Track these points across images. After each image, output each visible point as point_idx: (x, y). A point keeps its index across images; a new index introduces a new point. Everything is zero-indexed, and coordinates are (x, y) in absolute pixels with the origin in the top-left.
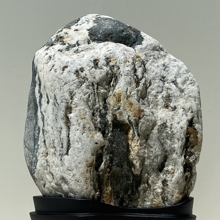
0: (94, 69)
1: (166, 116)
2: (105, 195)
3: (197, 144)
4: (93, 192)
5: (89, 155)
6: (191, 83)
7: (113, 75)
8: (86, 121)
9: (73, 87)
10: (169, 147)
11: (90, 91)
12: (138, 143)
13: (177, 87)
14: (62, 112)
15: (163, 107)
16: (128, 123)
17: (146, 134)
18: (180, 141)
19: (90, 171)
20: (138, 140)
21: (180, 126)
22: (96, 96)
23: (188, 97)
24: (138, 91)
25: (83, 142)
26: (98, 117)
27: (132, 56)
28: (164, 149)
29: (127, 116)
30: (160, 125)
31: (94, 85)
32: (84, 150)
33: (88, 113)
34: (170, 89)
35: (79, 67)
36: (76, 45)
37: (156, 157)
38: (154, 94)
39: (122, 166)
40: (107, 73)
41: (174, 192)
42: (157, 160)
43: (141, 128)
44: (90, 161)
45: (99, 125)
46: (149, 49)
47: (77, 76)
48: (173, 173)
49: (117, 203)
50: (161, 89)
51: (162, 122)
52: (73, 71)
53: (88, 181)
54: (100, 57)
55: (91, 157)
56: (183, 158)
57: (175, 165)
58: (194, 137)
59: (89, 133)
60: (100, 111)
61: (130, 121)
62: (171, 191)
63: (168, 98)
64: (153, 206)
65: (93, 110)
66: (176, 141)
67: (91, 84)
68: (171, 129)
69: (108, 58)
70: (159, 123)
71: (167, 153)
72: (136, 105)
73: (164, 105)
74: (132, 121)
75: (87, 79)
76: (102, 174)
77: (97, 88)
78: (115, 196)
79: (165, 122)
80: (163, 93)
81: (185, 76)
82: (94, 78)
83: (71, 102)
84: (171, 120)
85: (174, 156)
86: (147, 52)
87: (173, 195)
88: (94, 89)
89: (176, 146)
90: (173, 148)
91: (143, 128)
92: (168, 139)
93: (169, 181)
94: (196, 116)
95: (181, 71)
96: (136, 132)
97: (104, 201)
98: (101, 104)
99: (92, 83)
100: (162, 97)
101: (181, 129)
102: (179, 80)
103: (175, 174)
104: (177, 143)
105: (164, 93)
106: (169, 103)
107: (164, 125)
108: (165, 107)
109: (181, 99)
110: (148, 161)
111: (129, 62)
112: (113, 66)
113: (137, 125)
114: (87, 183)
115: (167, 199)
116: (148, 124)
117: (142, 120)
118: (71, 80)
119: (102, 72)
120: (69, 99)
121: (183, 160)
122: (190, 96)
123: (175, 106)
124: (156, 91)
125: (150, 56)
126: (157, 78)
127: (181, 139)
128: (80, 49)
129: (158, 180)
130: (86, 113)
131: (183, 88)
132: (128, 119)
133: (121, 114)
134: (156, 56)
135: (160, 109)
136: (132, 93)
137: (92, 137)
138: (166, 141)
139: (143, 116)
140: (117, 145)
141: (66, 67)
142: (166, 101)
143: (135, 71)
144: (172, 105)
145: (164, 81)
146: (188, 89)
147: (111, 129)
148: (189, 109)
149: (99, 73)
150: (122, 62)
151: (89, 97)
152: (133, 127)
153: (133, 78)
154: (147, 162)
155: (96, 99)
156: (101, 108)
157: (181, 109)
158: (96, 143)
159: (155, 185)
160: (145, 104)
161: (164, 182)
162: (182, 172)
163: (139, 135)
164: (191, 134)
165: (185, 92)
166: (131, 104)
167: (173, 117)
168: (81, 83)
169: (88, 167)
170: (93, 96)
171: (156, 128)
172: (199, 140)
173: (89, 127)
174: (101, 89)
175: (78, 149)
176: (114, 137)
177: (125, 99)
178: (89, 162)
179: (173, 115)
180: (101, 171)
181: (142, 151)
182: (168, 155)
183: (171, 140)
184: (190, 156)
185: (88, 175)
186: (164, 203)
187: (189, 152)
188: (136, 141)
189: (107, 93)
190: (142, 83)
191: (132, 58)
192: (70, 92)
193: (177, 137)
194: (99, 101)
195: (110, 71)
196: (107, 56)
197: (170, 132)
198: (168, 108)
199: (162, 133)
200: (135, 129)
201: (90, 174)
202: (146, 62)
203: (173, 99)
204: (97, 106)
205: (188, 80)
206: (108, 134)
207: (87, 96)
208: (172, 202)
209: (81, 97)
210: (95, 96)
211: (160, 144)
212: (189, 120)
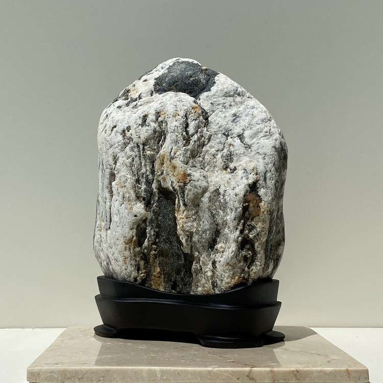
0: (140, 127)
1: (220, 180)
2: (153, 277)
3: (258, 215)
4: (134, 274)
5: (127, 230)
6: (265, 136)
7: (161, 132)
8: (126, 189)
9: (117, 150)
10: (222, 219)
11: (134, 153)
12: (184, 215)
13: (242, 142)
14: (106, 180)
15: (220, 169)
16: (172, 190)
17: (196, 203)
18: (234, 212)
19: (129, 248)
20: (184, 211)
21: (234, 193)
22: (142, 159)
23: (255, 154)
24: (186, 150)
25: (121, 215)
26: (143, 184)
27: (186, 108)
28: (215, 222)
29: (170, 182)
30: (213, 192)
31: (139, 146)
32: (122, 224)
33: (129, 181)
34: (232, 145)
35: (126, 126)
36: (138, 99)
37: (204, 231)
38: (213, 153)
39: (171, 243)
40: (154, 130)
41: (223, 276)
42: (206, 235)
43: (188, 196)
44: (129, 236)
45: (143, 194)
46: (219, 96)
47: (124, 136)
48: (223, 252)
49: (168, 287)
50: (223, 146)
51: (215, 188)
52: (120, 131)
53: (128, 261)
54: (151, 111)
55: (129, 232)
56: (238, 233)
57: (226, 242)
58: (254, 206)
59: (128, 204)
60: (147, 176)
61: (173, 188)
62: (220, 275)
63: (230, 157)
64: (204, 293)
65: (138, 176)
66: (229, 211)
67: (135, 145)
68: (224, 197)
69: (158, 113)
70: (212, 189)
71: (219, 228)
72: (180, 168)
73: (223, 166)
74: (176, 187)
75: (132, 140)
76: (148, 252)
77: (144, 149)
78: (166, 279)
79: (218, 188)
80: (223, 151)
81: (258, 126)
82: (139, 137)
83: (114, 167)
84: (226, 185)
85: (226, 230)
86: (215, 100)
87: (222, 280)
88: (139, 152)
89: (228, 217)
90: (225, 221)
91: (191, 196)
92: (221, 210)
93: (217, 263)
94: (262, 179)
95: (254, 121)
96: (181, 202)
97: (151, 284)
98: (148, 168)
99: (137, 144)
100: (222, 155)
101: (235, 196)
102: (247, 133)
103: (225, 253)
104: (230, 214)
105: (225, 150)
106: (230, 164)
107: (217, 192)
108: (224, 169)
109: (244, 158)
110: (197, 237)
111: (178, 115)
112: (162, 122)
113: (183, 192)
114: (126, 263)
115: (216, 284)
116: (195, 191)
117: (188, 187)
118: (116, 141)
119: (148, 130)
120: (112, 164)
121: (236, 236)
122: (258, 153)
123: (235, 167)
124: (216, 149)
125: (219, 105)
126: (221, 132)
127: (234, 210)
128: (139, 104)
129: (209, 261)
130: (127, 180)
131: (249, 143)
132: (172, 185)
133: (164, 179)
134: (227, 104)
135: (218, 171)
136: (178, 153)
137: (131, 208)
138: (218, 212)
139: (190, 181)
140: (163, 217)
141: (115, 127)
142: (226, 161)
143: (187, 125)
144: (232, 166)
145: (227, 136)
146: (258, 143)
147: (157, 198)
148: (253, 170)
149: (145, 131)
150: (171, 116)
151: (133, 161)
152: (178, 196)
153: (180, 135)
154: (195, 238)
155: (141, 163)
156: (148, 173)
157: (242, 170)
158: (136, 216)
159: (206, 266)
160: (195, 167)
161: (214, 263)
162: (234, 251)
163: (185, 205)
164: (250, 202)
165: (252, 148)
166: (174, 167)
167: (230, 181)
168: (126, 145)
169: (127, 244)
170: (137, 160)
171: (207, 195)
172: (262, 209)
173: (129, 197)
174: (148, 150)
175: (116, 222)
176: (160, 208)
177: (169, 162)
178: (127, 238)
179: (230, 179)
180: (145, 249)
181: (189, 224)
182: (220, 230)
183: (224, 211)
184: (250, 231)
185: (127, 253)
186: (214, 290)
187: (249, 226)
188: (181, 212)
189: (154, 155)
190: (193, 140)
191: (185, 110)
192: (114, 156)
193: (230, 207)
194: (145, 165)
195: (158, 129)
196: (158, 110)
197: (222, 201)
198: (226, 170)
199: (215, 202)
200: (180, 198)
201: (129, 253)
202: (211, 112)
203: (235, 159)
204: (143, 170)
205: (261, 132)
206: (153, 204)
207: (130, 160)
208: (221, 289)
209: (124, 161)
210: (140, 159)
211: (209, 216)
212: (250, 185)
